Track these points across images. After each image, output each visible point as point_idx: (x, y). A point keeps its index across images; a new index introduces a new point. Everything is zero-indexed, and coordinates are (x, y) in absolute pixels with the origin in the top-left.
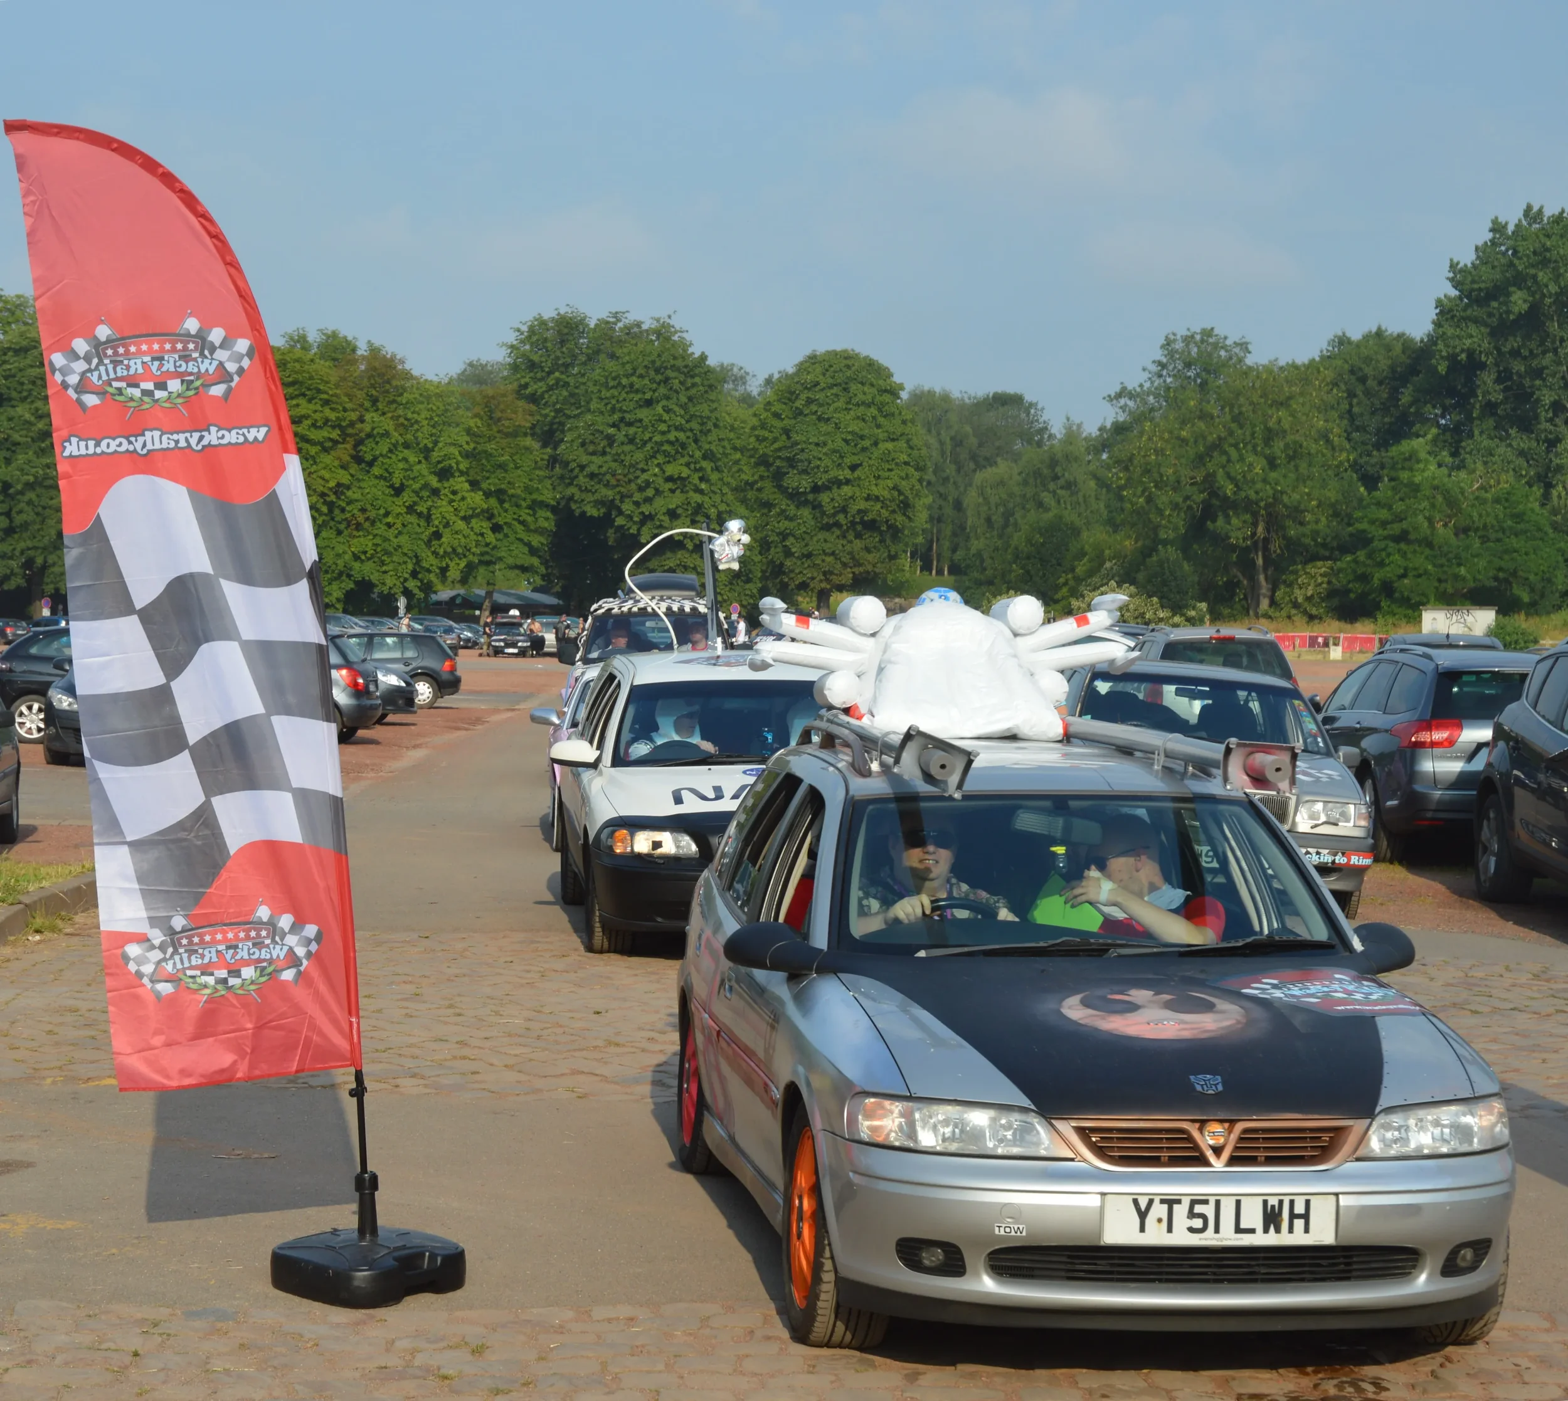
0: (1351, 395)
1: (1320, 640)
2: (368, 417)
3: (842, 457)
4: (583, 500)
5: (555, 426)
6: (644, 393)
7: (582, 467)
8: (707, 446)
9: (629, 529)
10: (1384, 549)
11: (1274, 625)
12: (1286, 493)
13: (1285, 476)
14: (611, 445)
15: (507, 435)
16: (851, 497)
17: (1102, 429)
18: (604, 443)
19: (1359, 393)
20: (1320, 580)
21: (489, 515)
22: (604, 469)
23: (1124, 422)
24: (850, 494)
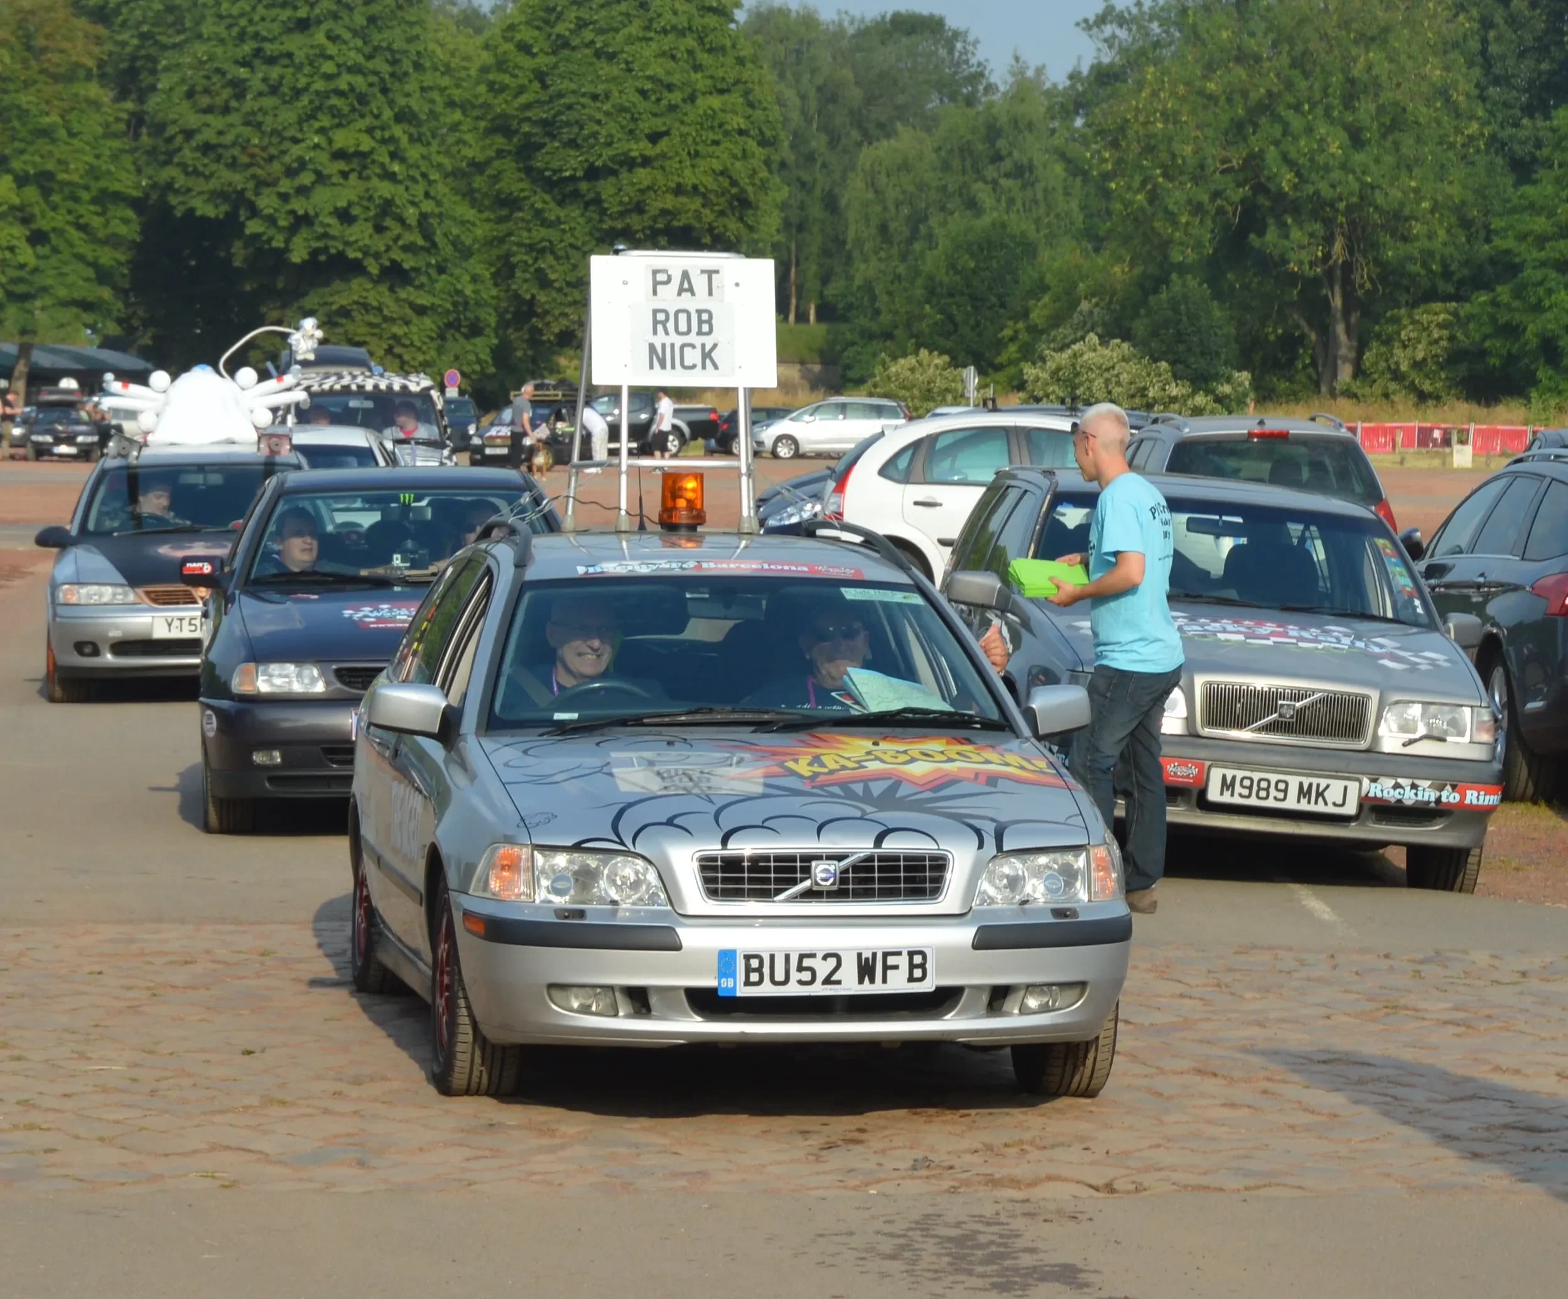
0: (1487, 24)
1: (1437, 434)
3: (634, 120)
4: (189, 190)
5: (139, 64)
6: (295, 8)
7: (189, 134)
8: (402, 101)
9: (271, 239)
10: (1540, 284)
11: (1357, 410)
12: (1379, 187)
13: (1377, 161)
14: (240, 96)
15: (56, 78)
16: (649, 188)
17: (1074, 76)
18: (227, 93)
19: (1498, 19)
20: (1436, 335)
21: (25, 216)
22: (228, 139)
23: (1112, 65)
24: (646, 183)
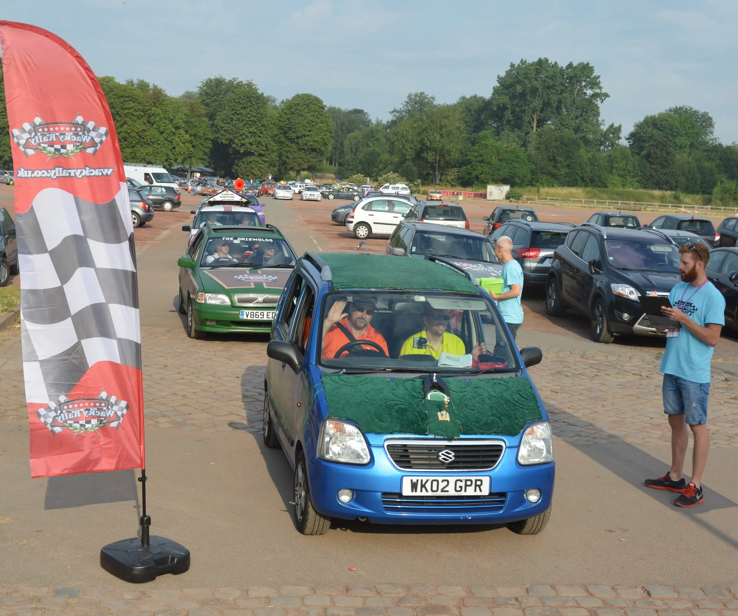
0: (467, 116)
1: (456, 193)
2: (153, 108)
3: (306, 128)
4: (222, 138)
5: (214, 114)
6: (243, 105)
7: (222, 128)
8: (262, 123)
9: (237, 148)
10: (476, 165)
11: (440, 188)
12: (446, 146)
13: (446, 141)
14: (232, 121)
15: (197, 116)
16: (308, 141)
17: (388, 122)
18: (229, 120)
19: (469, 115)
20: (455, 174)
21: (191, 142)
22: (229, 129)
23: (395, 120)
